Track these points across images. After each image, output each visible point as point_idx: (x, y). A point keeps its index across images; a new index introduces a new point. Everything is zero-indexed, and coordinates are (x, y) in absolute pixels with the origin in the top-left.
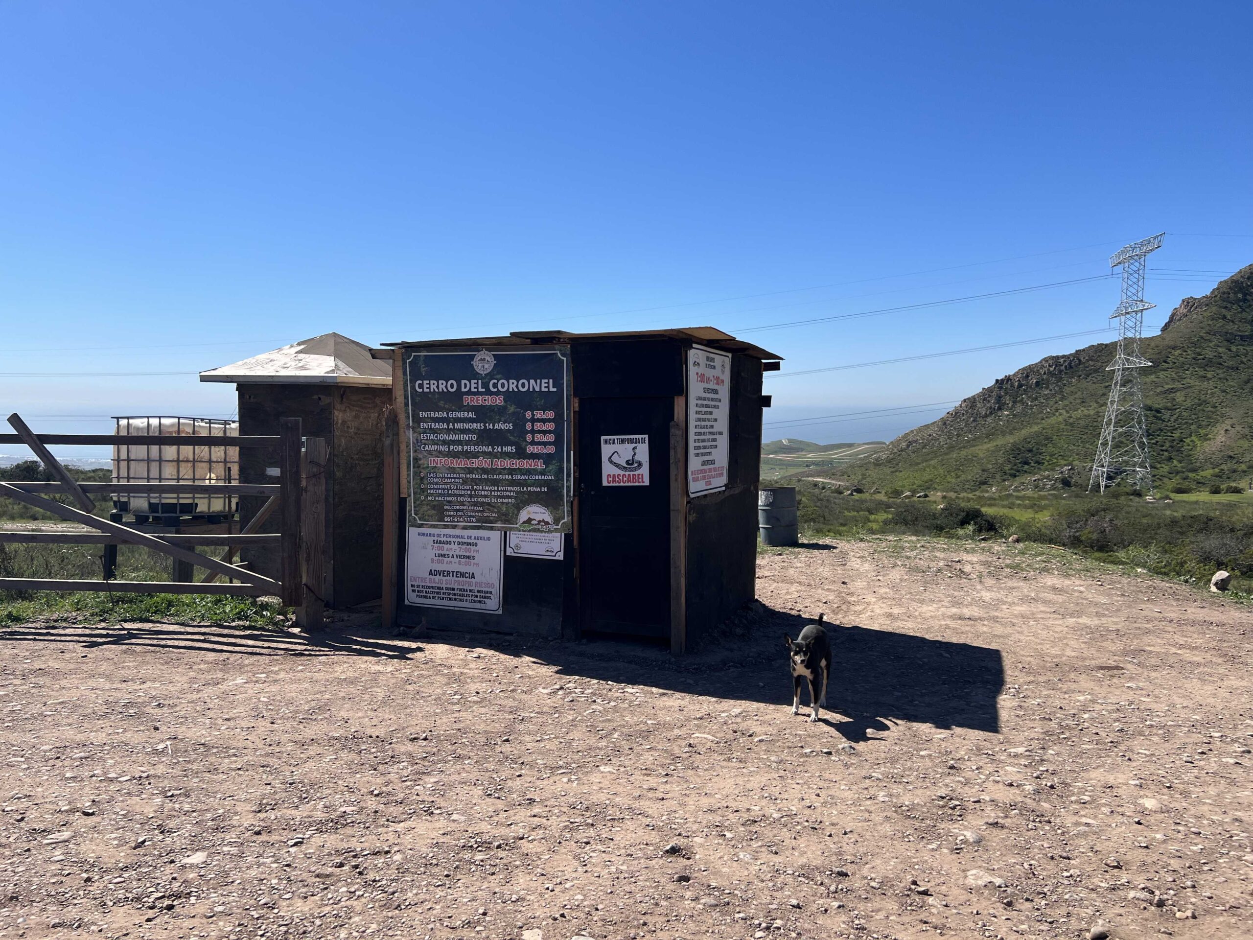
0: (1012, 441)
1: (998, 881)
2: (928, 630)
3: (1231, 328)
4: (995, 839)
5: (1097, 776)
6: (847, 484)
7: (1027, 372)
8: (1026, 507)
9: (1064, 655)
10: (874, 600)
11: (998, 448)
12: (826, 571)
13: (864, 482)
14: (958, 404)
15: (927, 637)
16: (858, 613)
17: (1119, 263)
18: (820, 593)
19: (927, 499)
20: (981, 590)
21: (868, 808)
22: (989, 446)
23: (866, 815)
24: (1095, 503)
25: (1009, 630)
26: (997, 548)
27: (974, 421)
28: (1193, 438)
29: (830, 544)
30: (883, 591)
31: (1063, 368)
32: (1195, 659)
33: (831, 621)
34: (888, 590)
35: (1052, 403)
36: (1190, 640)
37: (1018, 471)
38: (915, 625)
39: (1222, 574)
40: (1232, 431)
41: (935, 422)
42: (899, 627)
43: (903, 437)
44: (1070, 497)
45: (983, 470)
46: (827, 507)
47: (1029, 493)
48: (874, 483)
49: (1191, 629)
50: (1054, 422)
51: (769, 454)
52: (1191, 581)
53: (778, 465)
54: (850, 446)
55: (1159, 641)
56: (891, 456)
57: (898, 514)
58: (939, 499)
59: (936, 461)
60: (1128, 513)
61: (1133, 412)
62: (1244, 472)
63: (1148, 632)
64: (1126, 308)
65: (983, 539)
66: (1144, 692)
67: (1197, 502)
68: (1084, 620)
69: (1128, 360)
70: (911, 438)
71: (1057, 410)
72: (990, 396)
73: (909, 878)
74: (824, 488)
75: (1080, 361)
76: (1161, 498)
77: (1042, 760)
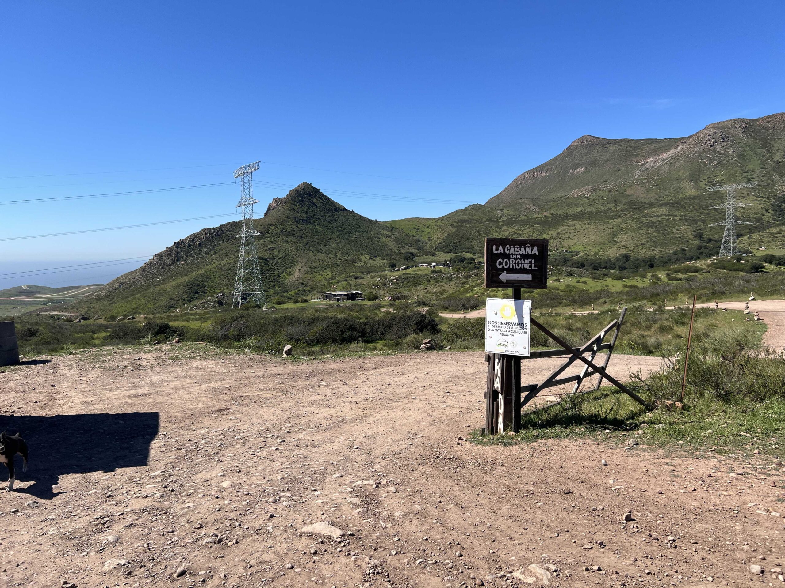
0: (187, 280)
1: (123, 562)
2: (112, 408)
3: (298, 215)
4: (129, 535)
5: (202, 476)
6: (77, 314)
7: (193, 237)
8: (197, 320)
9: (197, 408)
10: (75, 394)
11: (179, 285)
12: (39, 380)
13: (90, 312)
14: (151, 258)
15: (110, 413)
16: (61, 406)
17: (239, 176)
18: (33, 396)
19: (134, 320)
20: (152, 376)
21: (39, 542)
22: (173, 283)
23: (38, 547)
24: (236, 314)
25: (166, 398)
26: (165, 347)
27: (162, 268)
28: (284, 274)
29: (46, 359)
30: (82, 387)
31: (213, 235)
32: (268, 396)
33: (38, 415)
34: (86, 386)
35: (209, 256)
36: (267, 386)
37: (192, 298)
38: (103, 406)
39: (288, 347)
40: (302, 270)
41: (137, 270)
42: (91, 410)
43: (116, 280)
44: (222, 311)
45: (171, 299)
46: (59, 332)
47: (199, 311)
48: (97, 312)
49: (268, 379)
50: (211, 267)
51: (11, 297)
52: (272, 353)
53: (20, 305)
54: (77, 288)
55: (251, 389)
56: (108, 294)
57: (114, 332)
58: (142, 320)
59: (139, 295)
60: (253, 318)
61: (252, 261)
62: (309, 291)
63: (245, 385)
64: (244, 202)
65: (157, 343)
66: (239, 420)
67: (287, 309)
68: (213, 385)
69: (247, 231)
70: (121, 280)
71: (212, 260)
72: (171, 252)
73: (62, 581)
74: (58, 319)
75: (223, 231)
76: (270, 308)
77: (170, 476)
